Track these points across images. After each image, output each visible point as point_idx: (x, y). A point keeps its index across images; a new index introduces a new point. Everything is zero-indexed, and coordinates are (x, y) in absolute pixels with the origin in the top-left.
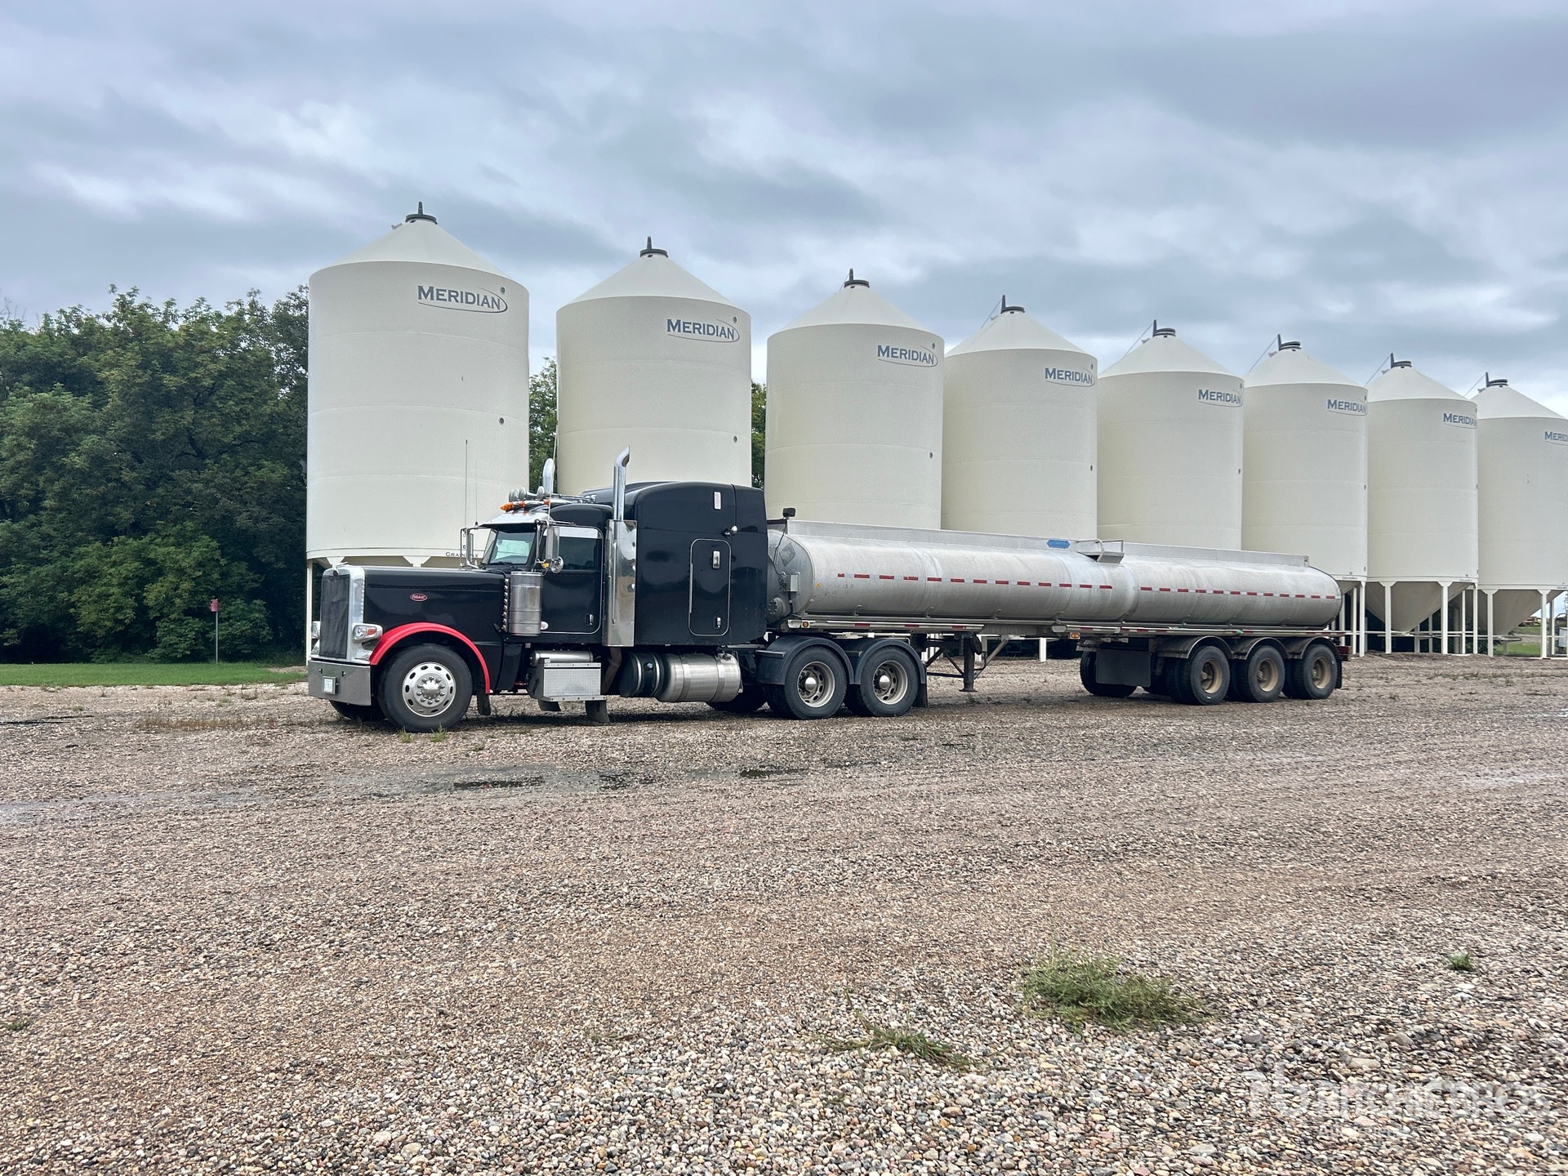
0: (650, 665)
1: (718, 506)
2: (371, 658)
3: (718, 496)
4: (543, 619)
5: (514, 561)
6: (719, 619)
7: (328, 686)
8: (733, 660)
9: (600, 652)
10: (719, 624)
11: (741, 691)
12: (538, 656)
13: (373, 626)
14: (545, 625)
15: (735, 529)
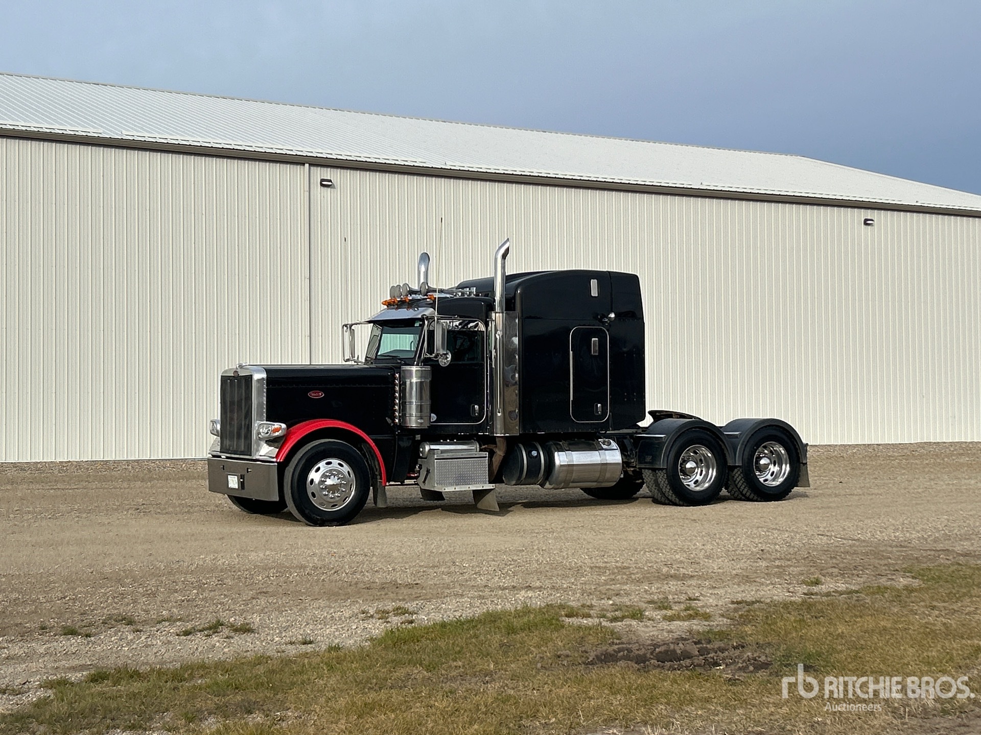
0: (534, 453)
1: (594, 293)
2: (277, 457)
3: (594, 283)
4: (433, 411)
5: (402, 356)
6: (599, 405)
7: (233, 482)
8: (614, 445)
9: (487, 442)
10: (600, 410)
11: (622, 476)
12: (427, 448)
13: (277, 425)
14: (434, 417)
15: (612, 315)
